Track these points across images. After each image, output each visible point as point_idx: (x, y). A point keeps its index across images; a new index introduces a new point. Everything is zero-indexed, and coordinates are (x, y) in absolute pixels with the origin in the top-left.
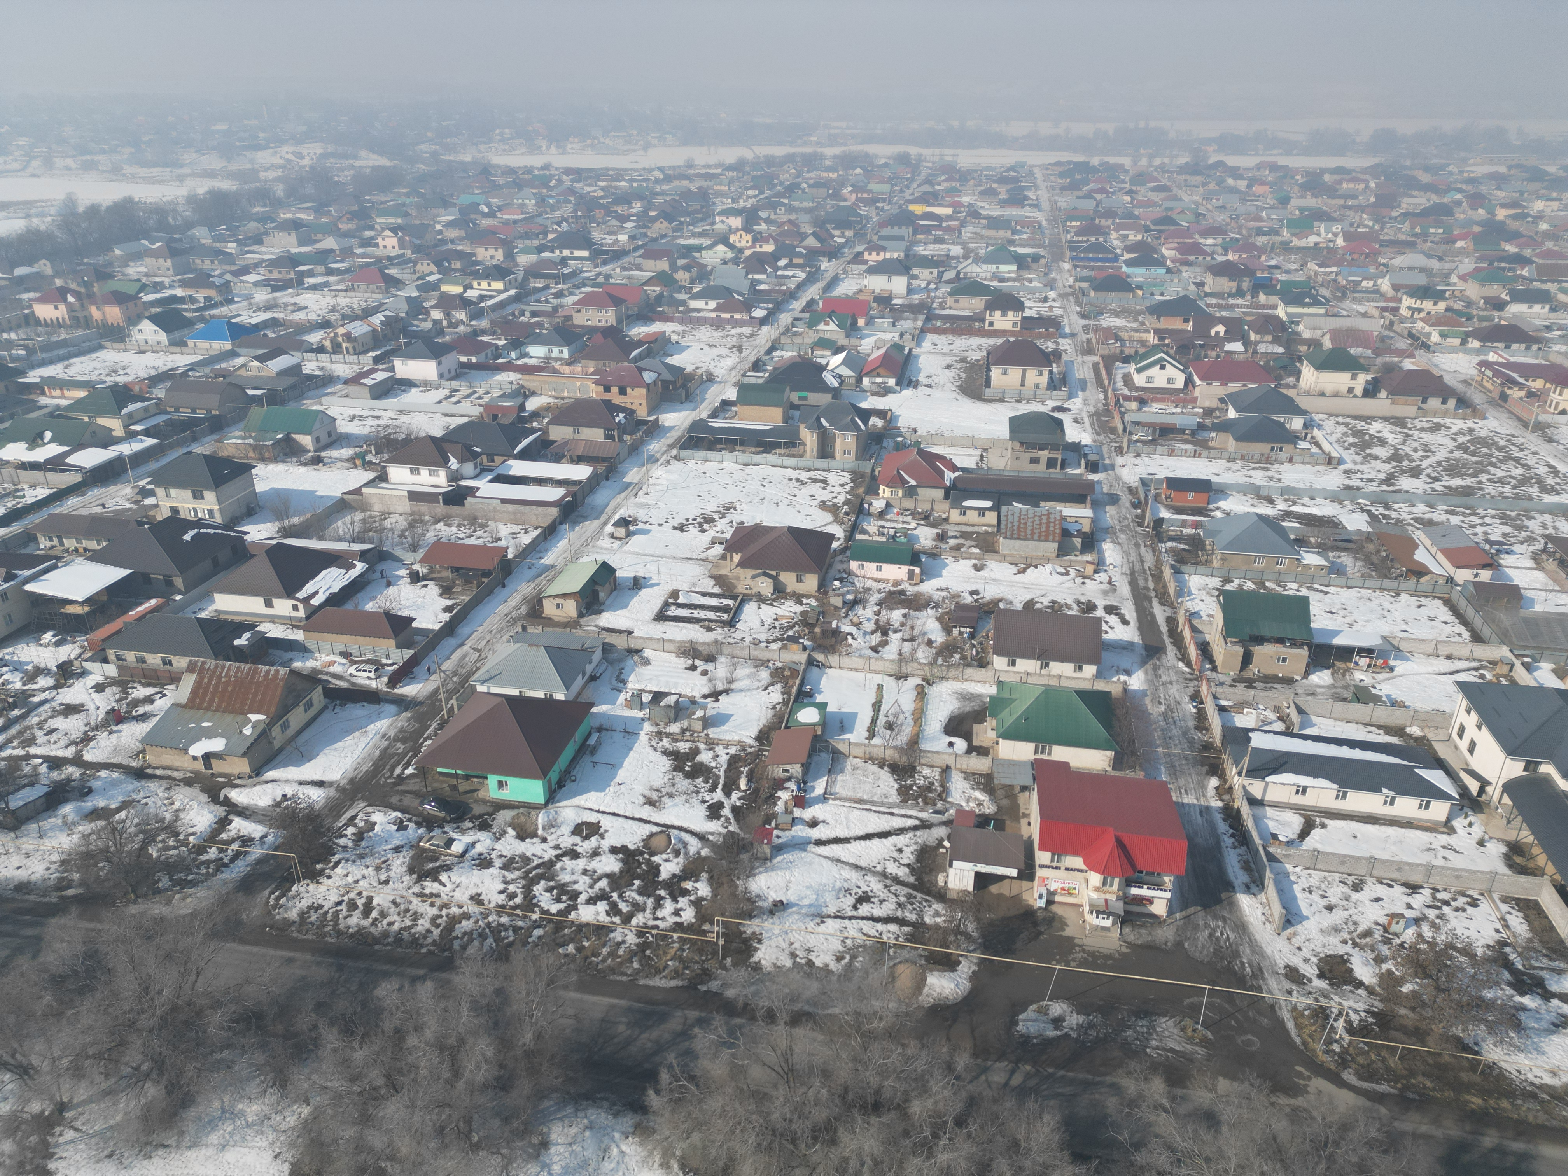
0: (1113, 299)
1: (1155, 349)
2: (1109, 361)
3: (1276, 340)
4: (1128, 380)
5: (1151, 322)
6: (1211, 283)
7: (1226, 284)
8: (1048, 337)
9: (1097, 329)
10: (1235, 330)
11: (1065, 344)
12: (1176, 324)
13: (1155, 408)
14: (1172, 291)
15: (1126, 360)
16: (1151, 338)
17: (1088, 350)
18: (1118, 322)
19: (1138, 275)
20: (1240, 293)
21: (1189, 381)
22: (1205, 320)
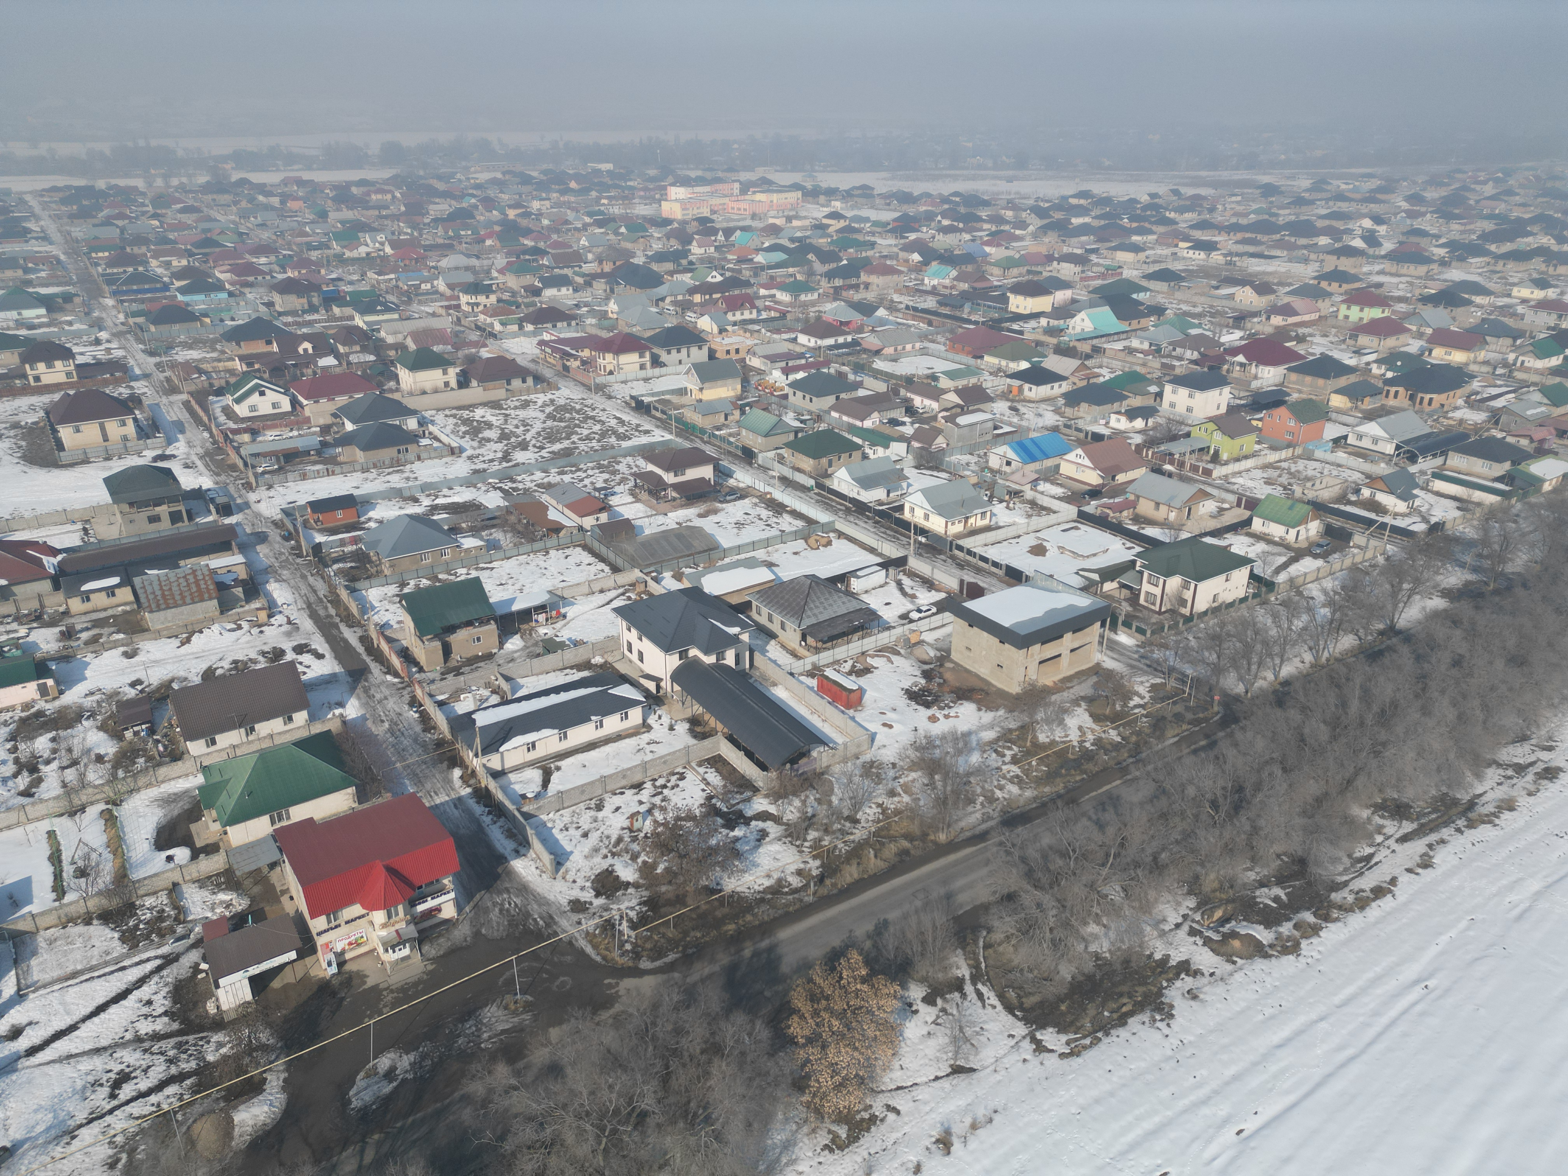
0: (179, 331)
1: (245, 377)
2: (201, 396)
3: (364, 349)
4: (228, 412)
5: (230, 348)
6: (280, 302)
7: (295, 302)
8: (117, 382)
9: (173, 365)
10: (323, 346)
11: (140, 387)
12: (259, 347)
13: (270, 435)
14: (243, 315)
15: (220, 392)
16: (238, 365)
17: (173, 390)
18: (194, 354)
19: (198, 302)
20: (313, 309)
21: (294, 402)
22: (289, 341)
